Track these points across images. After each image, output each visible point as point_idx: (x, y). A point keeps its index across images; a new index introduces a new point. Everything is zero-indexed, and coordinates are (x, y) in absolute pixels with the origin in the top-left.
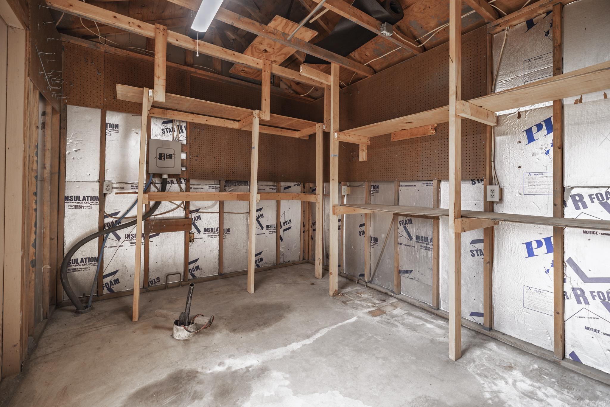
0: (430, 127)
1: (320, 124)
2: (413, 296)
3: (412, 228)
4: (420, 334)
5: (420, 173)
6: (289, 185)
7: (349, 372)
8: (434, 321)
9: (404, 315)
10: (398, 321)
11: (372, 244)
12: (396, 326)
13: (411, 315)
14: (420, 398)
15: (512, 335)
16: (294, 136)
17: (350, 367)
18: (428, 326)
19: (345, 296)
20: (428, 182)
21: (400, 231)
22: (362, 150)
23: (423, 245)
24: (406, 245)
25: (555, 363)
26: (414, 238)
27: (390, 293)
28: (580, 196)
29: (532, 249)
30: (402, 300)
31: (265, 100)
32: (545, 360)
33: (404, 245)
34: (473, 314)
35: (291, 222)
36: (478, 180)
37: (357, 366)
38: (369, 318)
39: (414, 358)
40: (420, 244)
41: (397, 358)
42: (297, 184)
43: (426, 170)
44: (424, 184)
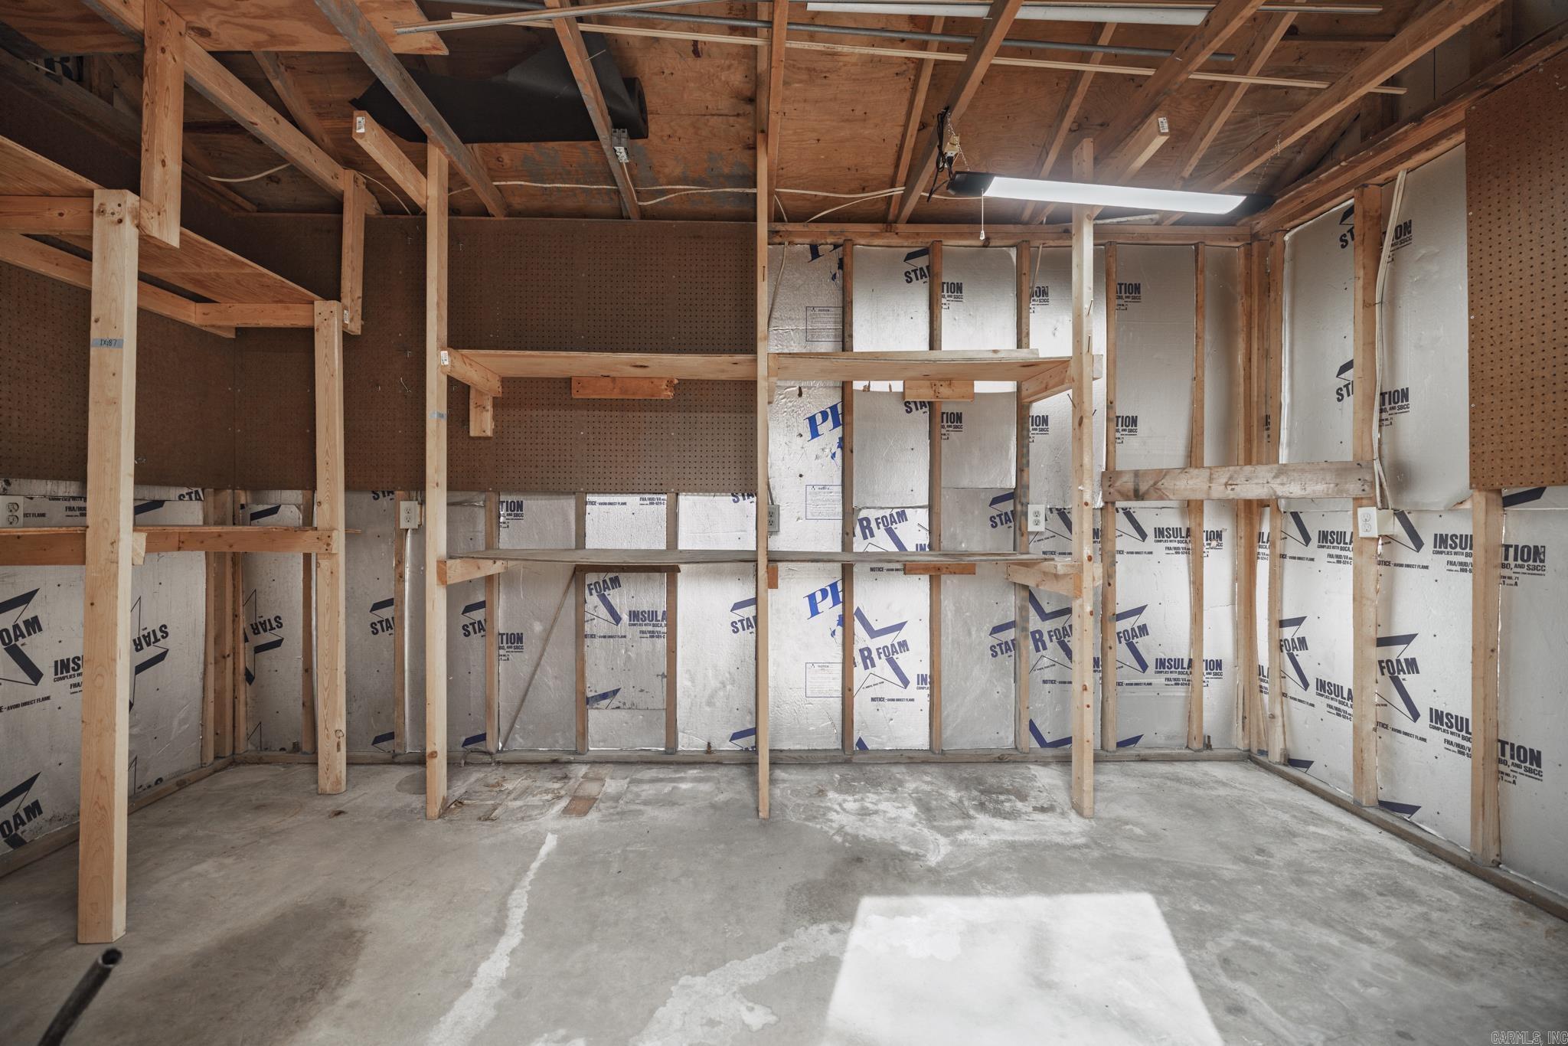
0: (665, 383)
1: (334, 305)
2: (618, 745)
3: (621, 595)
4: (687, 806)
5: (639, 476)
6: (157, 498)
7: (663, 934)
8: (682, 775)
9: (628, 787)
10: (632, 802)
11: (502, 652)
12: (640, 813)
13: (640, 782)
14: (789, 894)
15: (792, 748)
16: (182, 318)
17: (653, 926)
18: (684, 786)
19: (468, 805)
20: (655, 496)
21: (589, 607)
22: (477, 406)
23: (644, 628)
24: (604, 637)
25: (847, 762)
26: (625, 617)
27: (565, 758)
28: (867, 520)
29: (816, 604)
30: (596, 762)
31: (164, 163)
32: (837, 763)
33: (600, 637)
34: (735, 736)
35: (166, 635)
36: (743, 495)
37: (663, 915)
38: (575, 823)
39: (722, 846)
40: (639, 628)
41: (702, 861)
42: (189, 494)
43: (653, 470)
44: (644, 499)
